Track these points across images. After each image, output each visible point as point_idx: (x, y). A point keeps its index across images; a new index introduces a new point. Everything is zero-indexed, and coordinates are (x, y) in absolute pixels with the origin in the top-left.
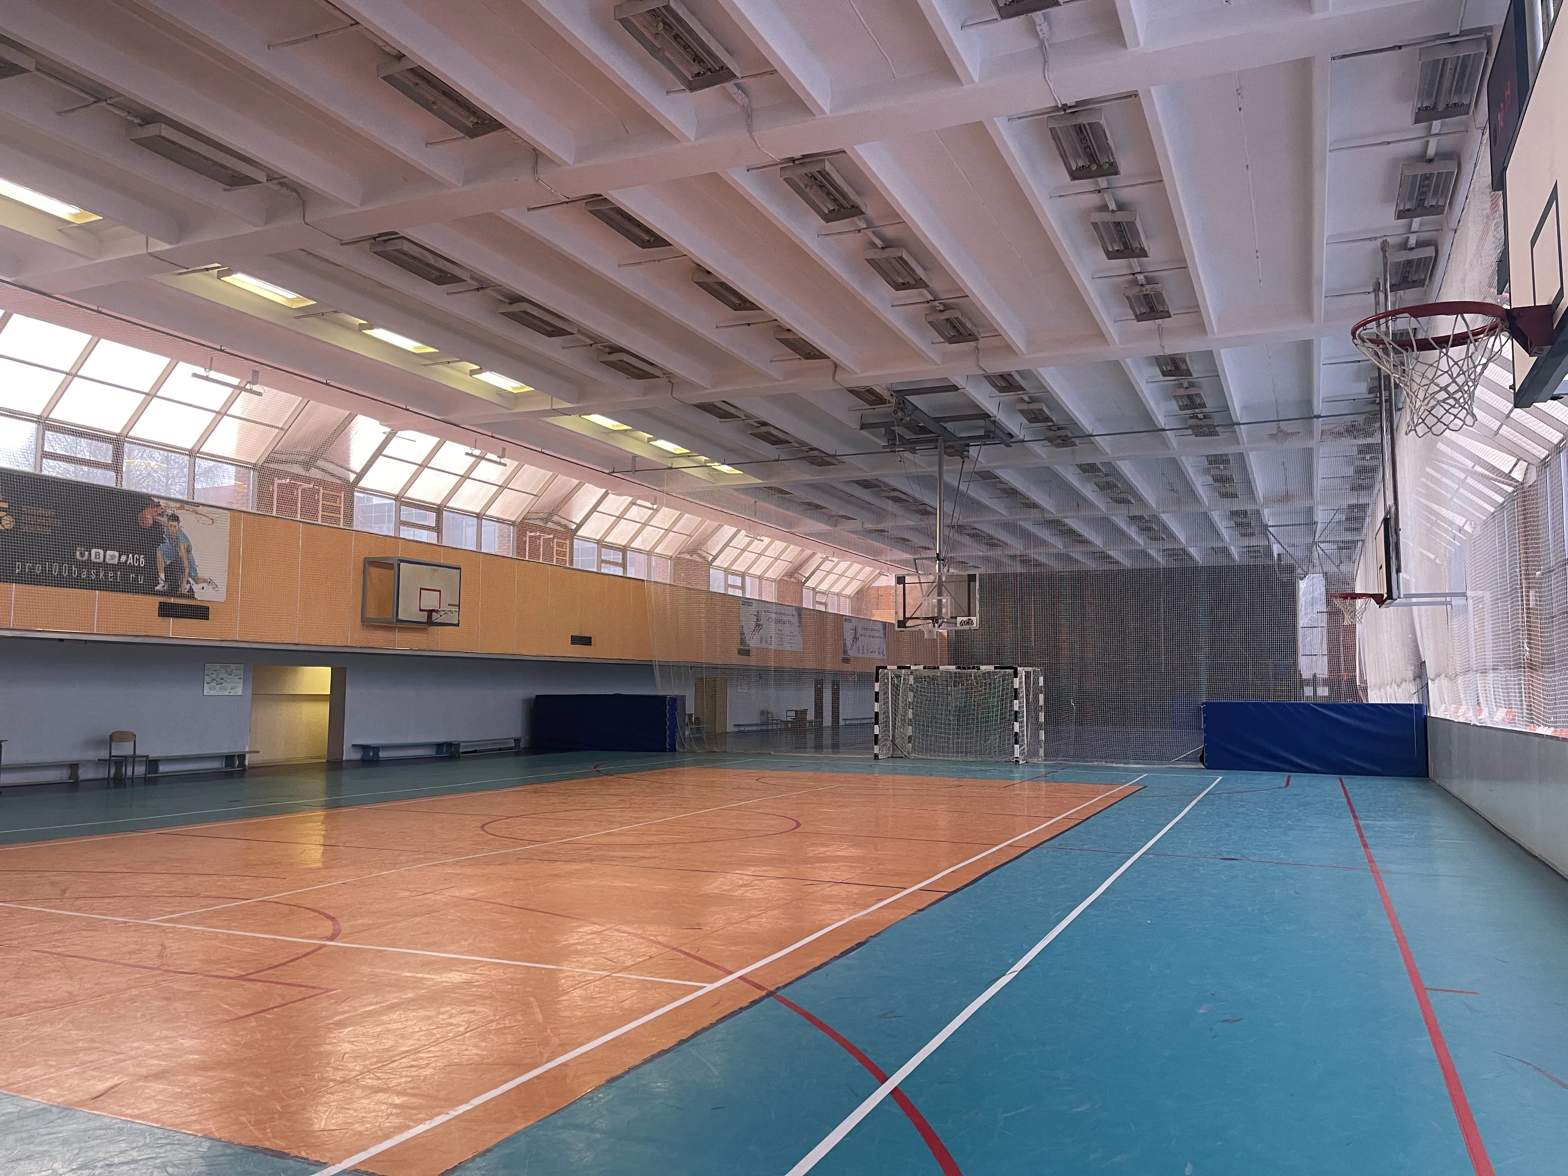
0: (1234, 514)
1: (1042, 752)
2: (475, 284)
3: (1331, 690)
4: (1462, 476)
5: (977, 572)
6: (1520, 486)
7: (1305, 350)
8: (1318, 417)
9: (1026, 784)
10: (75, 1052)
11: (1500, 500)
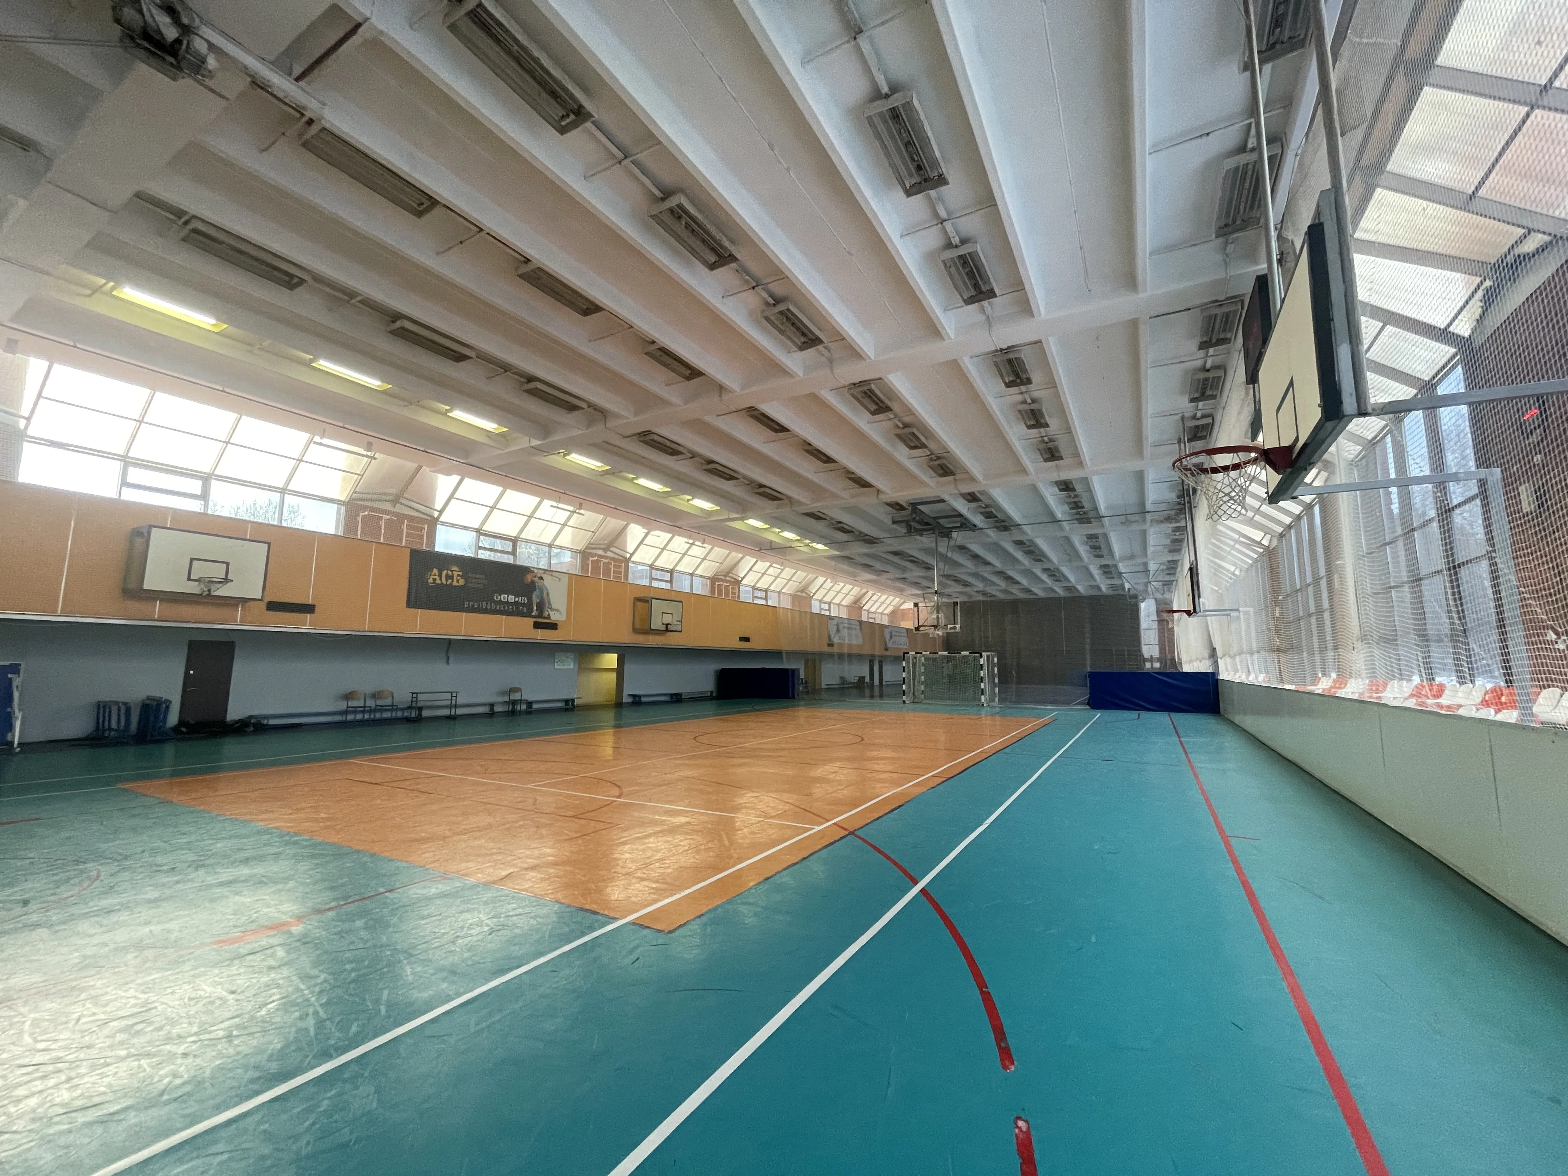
0: (1102, 566)
1: (997, 699)
2: (690, 455)
3: (1161, 664)
4: (1232, 543)
5: (958, 600)
6: (1267, 548)
7: (1140, 477)
8: (1148, 512)
9: (988, 718)
10: (492, 855)
11: (1255, 556)
